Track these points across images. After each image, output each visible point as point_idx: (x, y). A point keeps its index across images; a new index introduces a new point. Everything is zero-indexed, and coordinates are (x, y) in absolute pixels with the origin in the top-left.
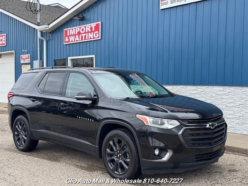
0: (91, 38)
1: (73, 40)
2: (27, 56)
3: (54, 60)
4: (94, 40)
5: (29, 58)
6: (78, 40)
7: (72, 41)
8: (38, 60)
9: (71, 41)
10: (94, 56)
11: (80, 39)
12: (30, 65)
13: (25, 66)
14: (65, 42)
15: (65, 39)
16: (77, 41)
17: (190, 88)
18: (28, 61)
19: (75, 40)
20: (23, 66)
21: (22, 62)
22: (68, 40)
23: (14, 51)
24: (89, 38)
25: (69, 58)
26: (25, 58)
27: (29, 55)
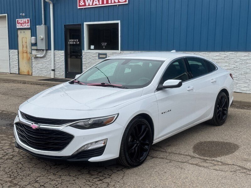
0: (115, 2)
1: (91, 4)
2: (26, 20)
3: (64, 25)
4: (119, 5)
5: (28, 23)
6: (98, 4)
7: (89, 5)
8: (42, 25)
9: (87, 4)
10: (119, 22)
11: (101, 3)
12: (30, 31)
13: (22, 31)
14: (80, 6)
15: (79, 2)
16: (96, 4)
17: (241, 54)
18: (27, 26)
19: (94, 4)
20: (19, 32)
21: (18, 26)
22: (83, 4)
23: (6, 14)
24: (113, 2)
25: (85, 23)
26: (23, 23)
27: (29, 19)
